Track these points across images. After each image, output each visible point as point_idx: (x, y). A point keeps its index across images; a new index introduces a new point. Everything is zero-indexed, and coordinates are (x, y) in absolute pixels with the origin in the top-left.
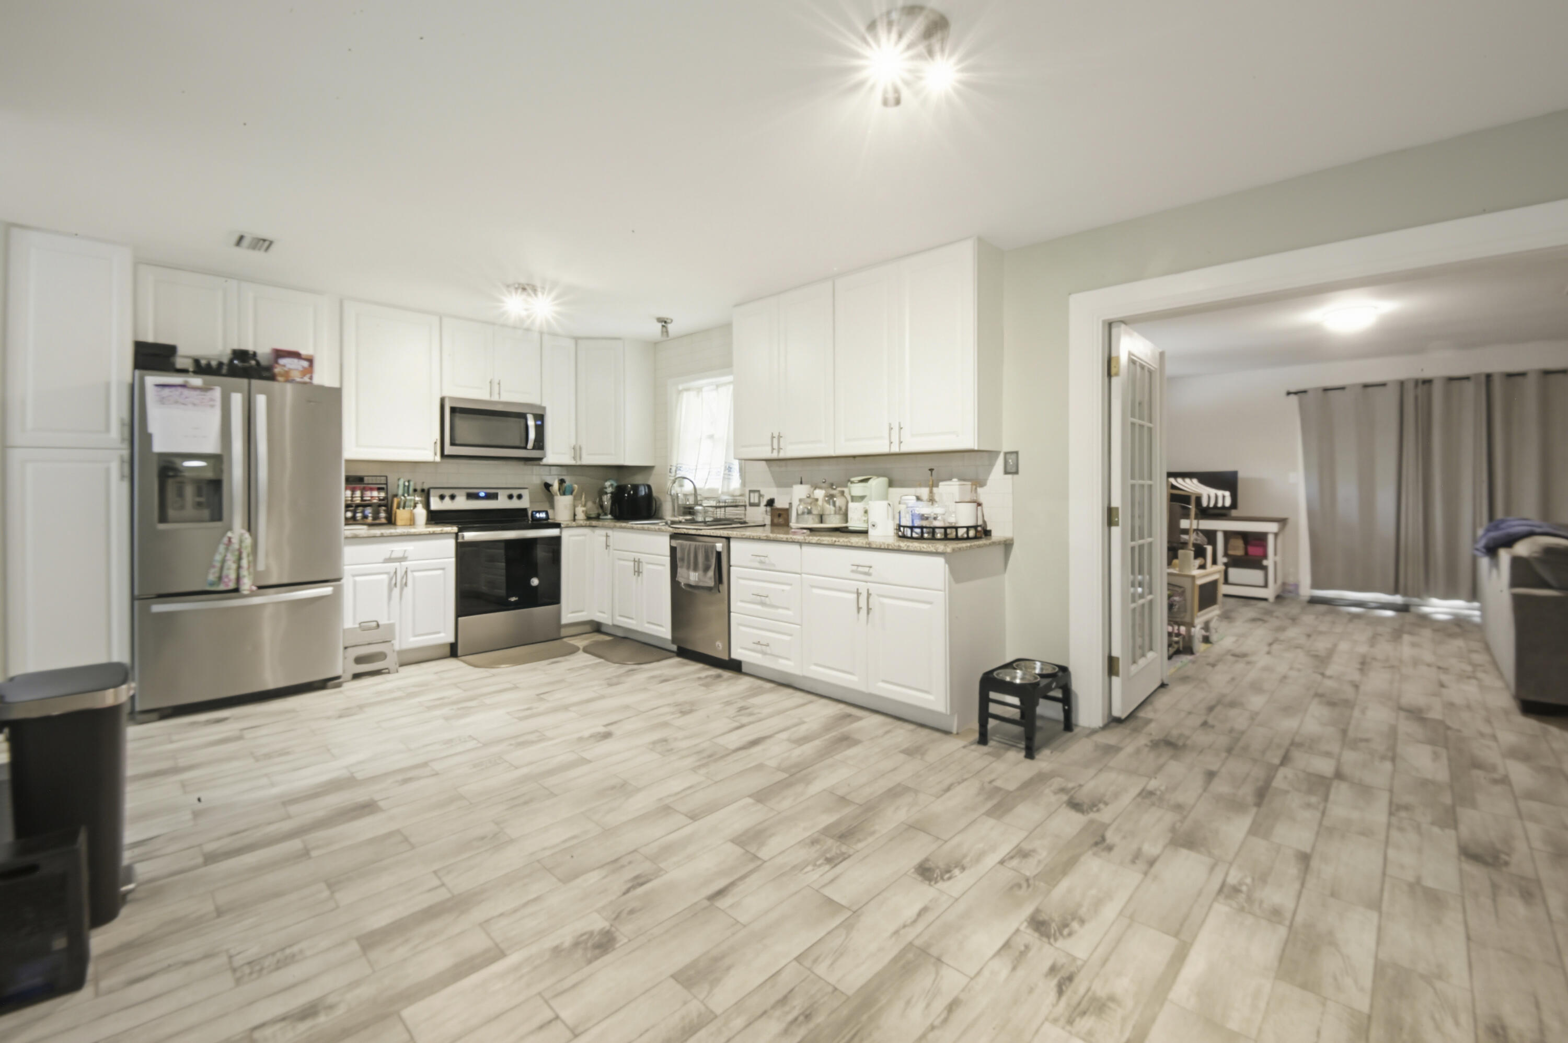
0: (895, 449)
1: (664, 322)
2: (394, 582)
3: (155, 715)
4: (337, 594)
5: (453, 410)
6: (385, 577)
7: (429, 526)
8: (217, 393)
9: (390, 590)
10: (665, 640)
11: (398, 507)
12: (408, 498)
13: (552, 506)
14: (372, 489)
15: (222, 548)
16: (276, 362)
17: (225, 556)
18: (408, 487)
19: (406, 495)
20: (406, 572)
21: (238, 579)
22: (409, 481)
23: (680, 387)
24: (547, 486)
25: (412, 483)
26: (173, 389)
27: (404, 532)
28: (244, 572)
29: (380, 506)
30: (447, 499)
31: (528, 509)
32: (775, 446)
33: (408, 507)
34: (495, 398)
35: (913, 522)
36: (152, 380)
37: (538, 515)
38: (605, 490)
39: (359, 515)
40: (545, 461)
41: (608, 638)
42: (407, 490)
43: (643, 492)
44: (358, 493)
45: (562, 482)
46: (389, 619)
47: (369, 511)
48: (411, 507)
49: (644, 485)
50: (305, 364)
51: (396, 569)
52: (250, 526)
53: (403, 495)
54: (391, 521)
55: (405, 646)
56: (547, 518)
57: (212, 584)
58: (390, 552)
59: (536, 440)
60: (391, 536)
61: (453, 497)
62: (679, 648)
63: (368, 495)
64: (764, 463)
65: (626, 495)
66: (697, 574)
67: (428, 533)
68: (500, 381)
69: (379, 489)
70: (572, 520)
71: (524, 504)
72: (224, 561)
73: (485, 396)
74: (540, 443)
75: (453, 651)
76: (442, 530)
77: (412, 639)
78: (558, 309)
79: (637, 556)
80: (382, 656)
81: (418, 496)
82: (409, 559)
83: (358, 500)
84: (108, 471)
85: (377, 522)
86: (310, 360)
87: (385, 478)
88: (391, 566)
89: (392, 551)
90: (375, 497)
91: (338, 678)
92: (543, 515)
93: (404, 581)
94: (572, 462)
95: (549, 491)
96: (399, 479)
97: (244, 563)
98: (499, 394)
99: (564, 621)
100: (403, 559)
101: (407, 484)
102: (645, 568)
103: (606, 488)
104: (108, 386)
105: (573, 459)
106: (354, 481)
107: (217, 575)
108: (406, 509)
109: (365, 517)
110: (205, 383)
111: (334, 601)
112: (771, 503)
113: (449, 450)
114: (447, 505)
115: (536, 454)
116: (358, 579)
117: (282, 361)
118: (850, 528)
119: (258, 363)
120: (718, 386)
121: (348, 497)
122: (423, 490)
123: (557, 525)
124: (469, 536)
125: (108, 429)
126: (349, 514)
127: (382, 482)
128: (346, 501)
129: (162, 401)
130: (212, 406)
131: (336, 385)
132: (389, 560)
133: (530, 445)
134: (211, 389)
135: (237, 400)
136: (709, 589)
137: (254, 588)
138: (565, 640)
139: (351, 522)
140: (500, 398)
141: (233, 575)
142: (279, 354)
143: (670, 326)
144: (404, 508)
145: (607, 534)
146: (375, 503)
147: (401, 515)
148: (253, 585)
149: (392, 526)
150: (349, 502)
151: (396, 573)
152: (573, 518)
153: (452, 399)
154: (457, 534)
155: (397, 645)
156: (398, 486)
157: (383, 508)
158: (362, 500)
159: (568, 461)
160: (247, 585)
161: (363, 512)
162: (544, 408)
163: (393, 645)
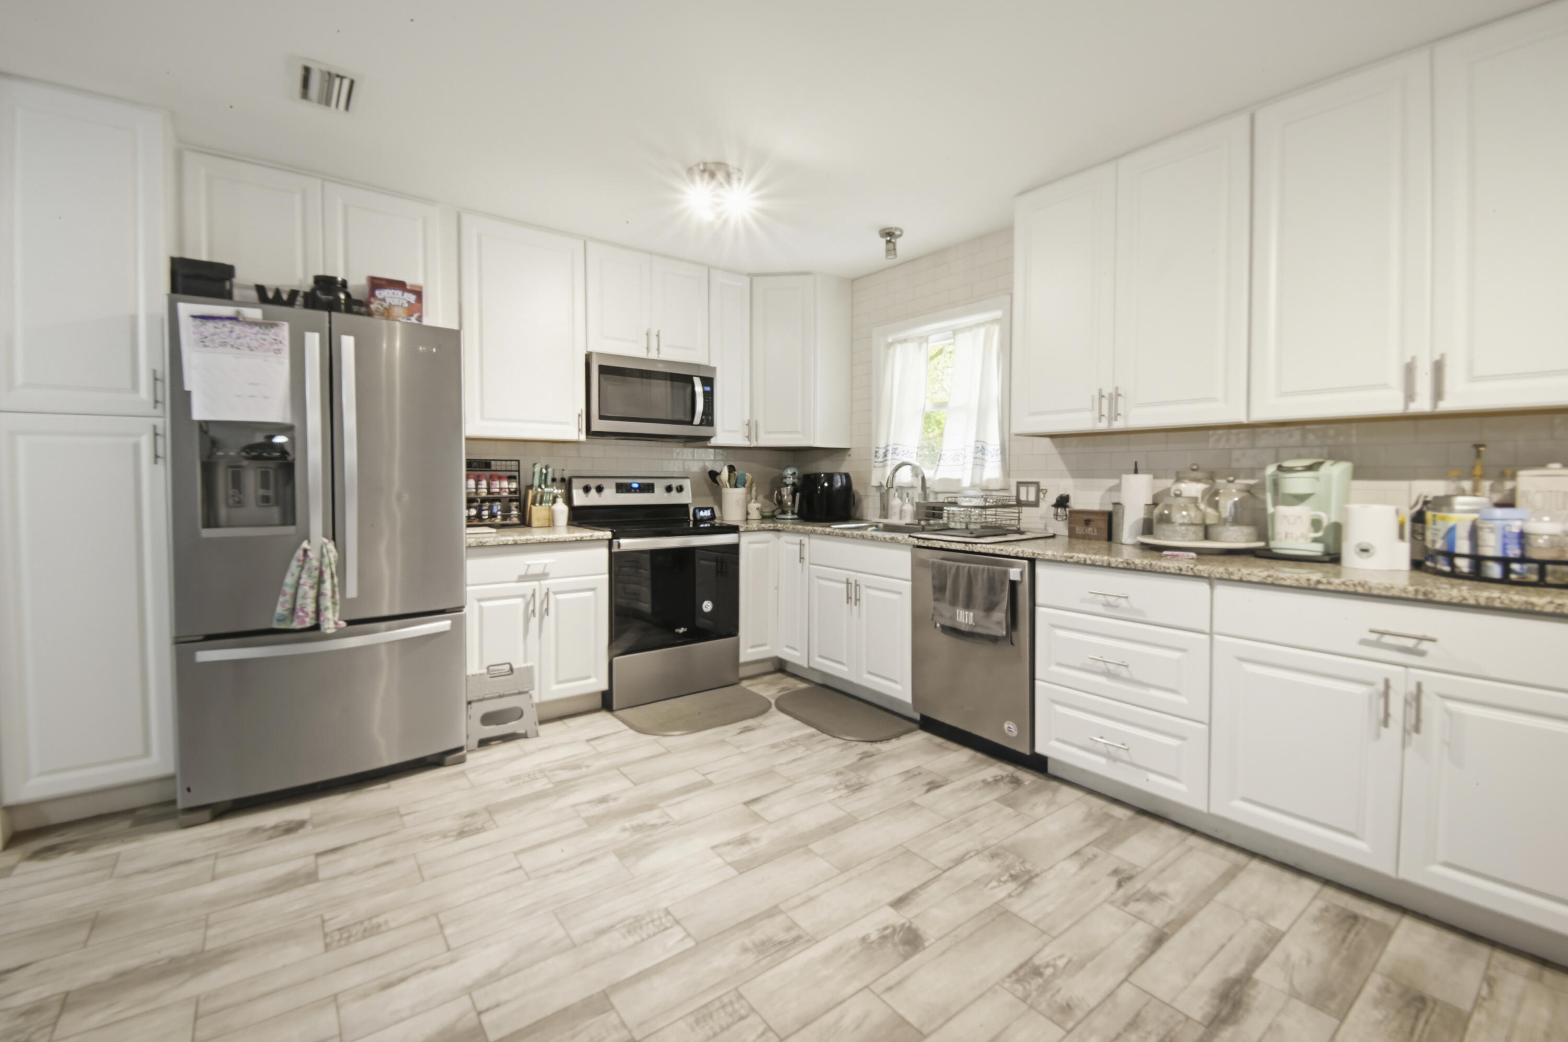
0: (1423, 404)
1: (889, 235)
2: (531, 608)
3: (206, 814)
4: (459, 628)
5: (603, 370)
6: (519, 601)
7: (572, 528)
8: (284, 331)
9: (527, 621)
10: (901, 703)
11: (534, 503)
12: (546, 490)
13: (720, 503)
14: (500, 478)
15: (294, 565)
16: (372, 294)
17: (300, 578)
18: (546, 475)
19: (543, 486)
20: (547, 594)
21: (318, 612)
22: (547, 468)
23: (890, 340)
24: (714, 475)
25: (550, 470)
26: (220, 324)
27: (544, 539)
28: (327, 602)
29: (511, 500)
30: (593, 492)
31: (689, 505)
32: (1105, 411)
33: (545, 503)
34: (653, 355)
35: (1504, 548)
36: (186, 309)
37: (702, 514)
38: (784, 480)
39: (485, 513)
40: (713, 442)
41: (803, 685)
42: (544, 480)
43: (838, 483)
44: (484, 484)
45: (731, 469)
46: (525, 661)
47: (497, 507)
48: (548, 502)
49: (840, 474)
50: (412, 298)
51: (534, 590)
52: (334, 532)
53: (540, 486)
54: (525, 522)
55: (547, 697)
56: (713, 517)
57: (282, 620)
58: (526, 567)
59: (704, 414)
60: (527, 544)
61: (599, 489)
62: (922, 717)
63: (496, 486)
64: (1048, 440)
65: (819, 488)
66: (971, 614)
67: (574, 539)
68: (659, 331)
69: (510, 478)
70: (744, 521)
71: (685, 498)
72: (297, 585)
73: (641, 353)
74: (708, 418)
75: (606, 702)
76: (592, 536)
77: (555, 687)
78: (759, 204)
79: (853, 576)
80: (516, 714)
81: (557, 488)
82: (551, 576)
83: (483, 492)
84: (136, 448)
85: (508, 522)
86: (418, 293)
87: (517, 462)
88: (528, 587)
89: (529, 565)
90: (505, 488)
91: (460, 749)
92: (707, 513)
93: (545, 606)
94: (746, 443)
95: (716, 482)
96: (534, 465)
97: (327, 587)
98: (658, 349)
99: (743, 658)
100: (543, 576)
101: (544, 471)
102: (865, 593)
103: (786, 478)
104: (134, 319)
105: (746, 439)
106: (478, 467)
107: (289, 606)
108: (544, 504)
109: (492, 516)
110: (265, 316)
111: (456, 637)
112: (1062, 502)
113: (598, 425)
114: (593, 499)
115: (703, 431)
116: (484, 604)
117: (380, 293)
118: (1275, 551)
119: (348, 295)
120: (955, 332)
121: (471, 488)
122: (563, 480)
123: (734, 529)
124: (627, 544)
125: (135, 387)
126: (473, 512)
127: (513, 468)
128: (468, 494)
129: (203, 341)
130: (278, 352)
131: (454, 326)
132: (523, 578)
133: (697, 419)
134: (273, 325)
135: (313, 342)
136: (994, 639)
137: (343, 624)
138: (745, 684)
139: (475, 523)
140: (659, 353)
141: (311, 608)
142: (376, 283)
143: (899, 242)
144: (541, 503)
145: (801, 541)
146: (506, 497)
147: (538, 513)
148: (340, 619)
149: (527, 529)
150: (473, 496)
151: (533, 595)
152: (745, 518)
153: (601, 355)
154: (610, 542)
155: (537, 696)
156: (534, 474)
157: (515, 504)
158: (489, 493)
159: (739, 441)
160: (331, 621)
161: (490, 508)
162: (714, 369)
163: (531, 697)
